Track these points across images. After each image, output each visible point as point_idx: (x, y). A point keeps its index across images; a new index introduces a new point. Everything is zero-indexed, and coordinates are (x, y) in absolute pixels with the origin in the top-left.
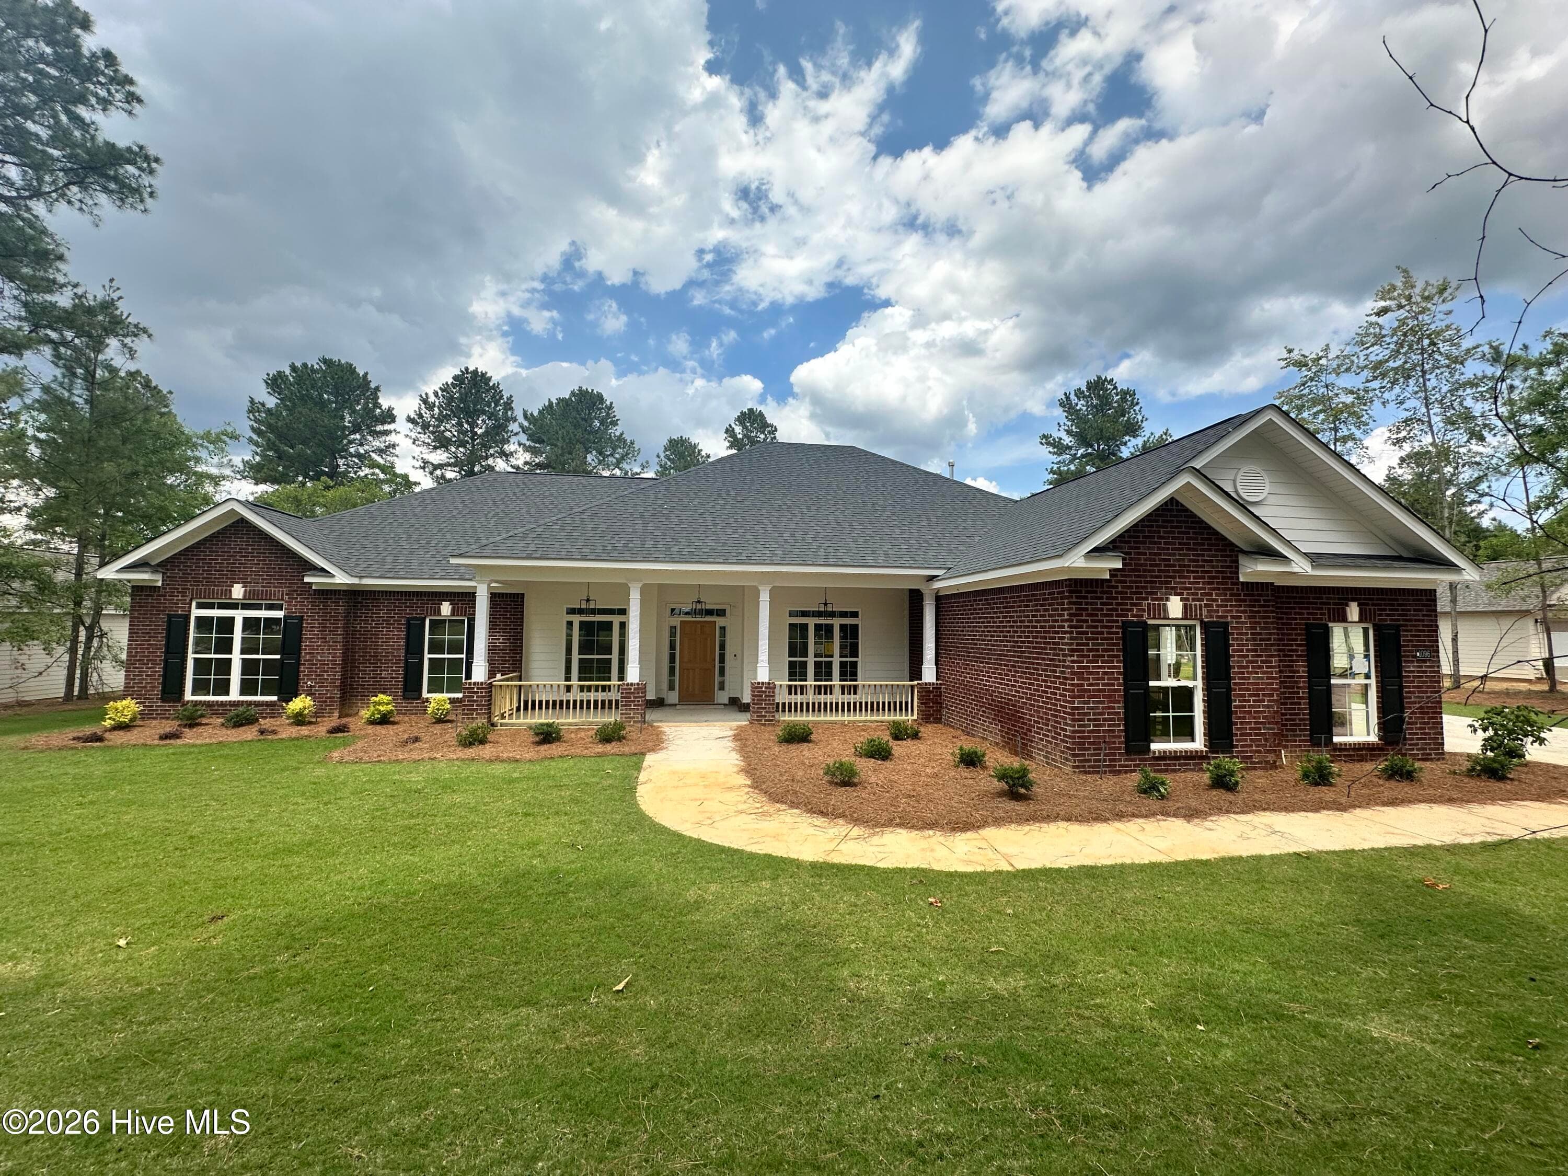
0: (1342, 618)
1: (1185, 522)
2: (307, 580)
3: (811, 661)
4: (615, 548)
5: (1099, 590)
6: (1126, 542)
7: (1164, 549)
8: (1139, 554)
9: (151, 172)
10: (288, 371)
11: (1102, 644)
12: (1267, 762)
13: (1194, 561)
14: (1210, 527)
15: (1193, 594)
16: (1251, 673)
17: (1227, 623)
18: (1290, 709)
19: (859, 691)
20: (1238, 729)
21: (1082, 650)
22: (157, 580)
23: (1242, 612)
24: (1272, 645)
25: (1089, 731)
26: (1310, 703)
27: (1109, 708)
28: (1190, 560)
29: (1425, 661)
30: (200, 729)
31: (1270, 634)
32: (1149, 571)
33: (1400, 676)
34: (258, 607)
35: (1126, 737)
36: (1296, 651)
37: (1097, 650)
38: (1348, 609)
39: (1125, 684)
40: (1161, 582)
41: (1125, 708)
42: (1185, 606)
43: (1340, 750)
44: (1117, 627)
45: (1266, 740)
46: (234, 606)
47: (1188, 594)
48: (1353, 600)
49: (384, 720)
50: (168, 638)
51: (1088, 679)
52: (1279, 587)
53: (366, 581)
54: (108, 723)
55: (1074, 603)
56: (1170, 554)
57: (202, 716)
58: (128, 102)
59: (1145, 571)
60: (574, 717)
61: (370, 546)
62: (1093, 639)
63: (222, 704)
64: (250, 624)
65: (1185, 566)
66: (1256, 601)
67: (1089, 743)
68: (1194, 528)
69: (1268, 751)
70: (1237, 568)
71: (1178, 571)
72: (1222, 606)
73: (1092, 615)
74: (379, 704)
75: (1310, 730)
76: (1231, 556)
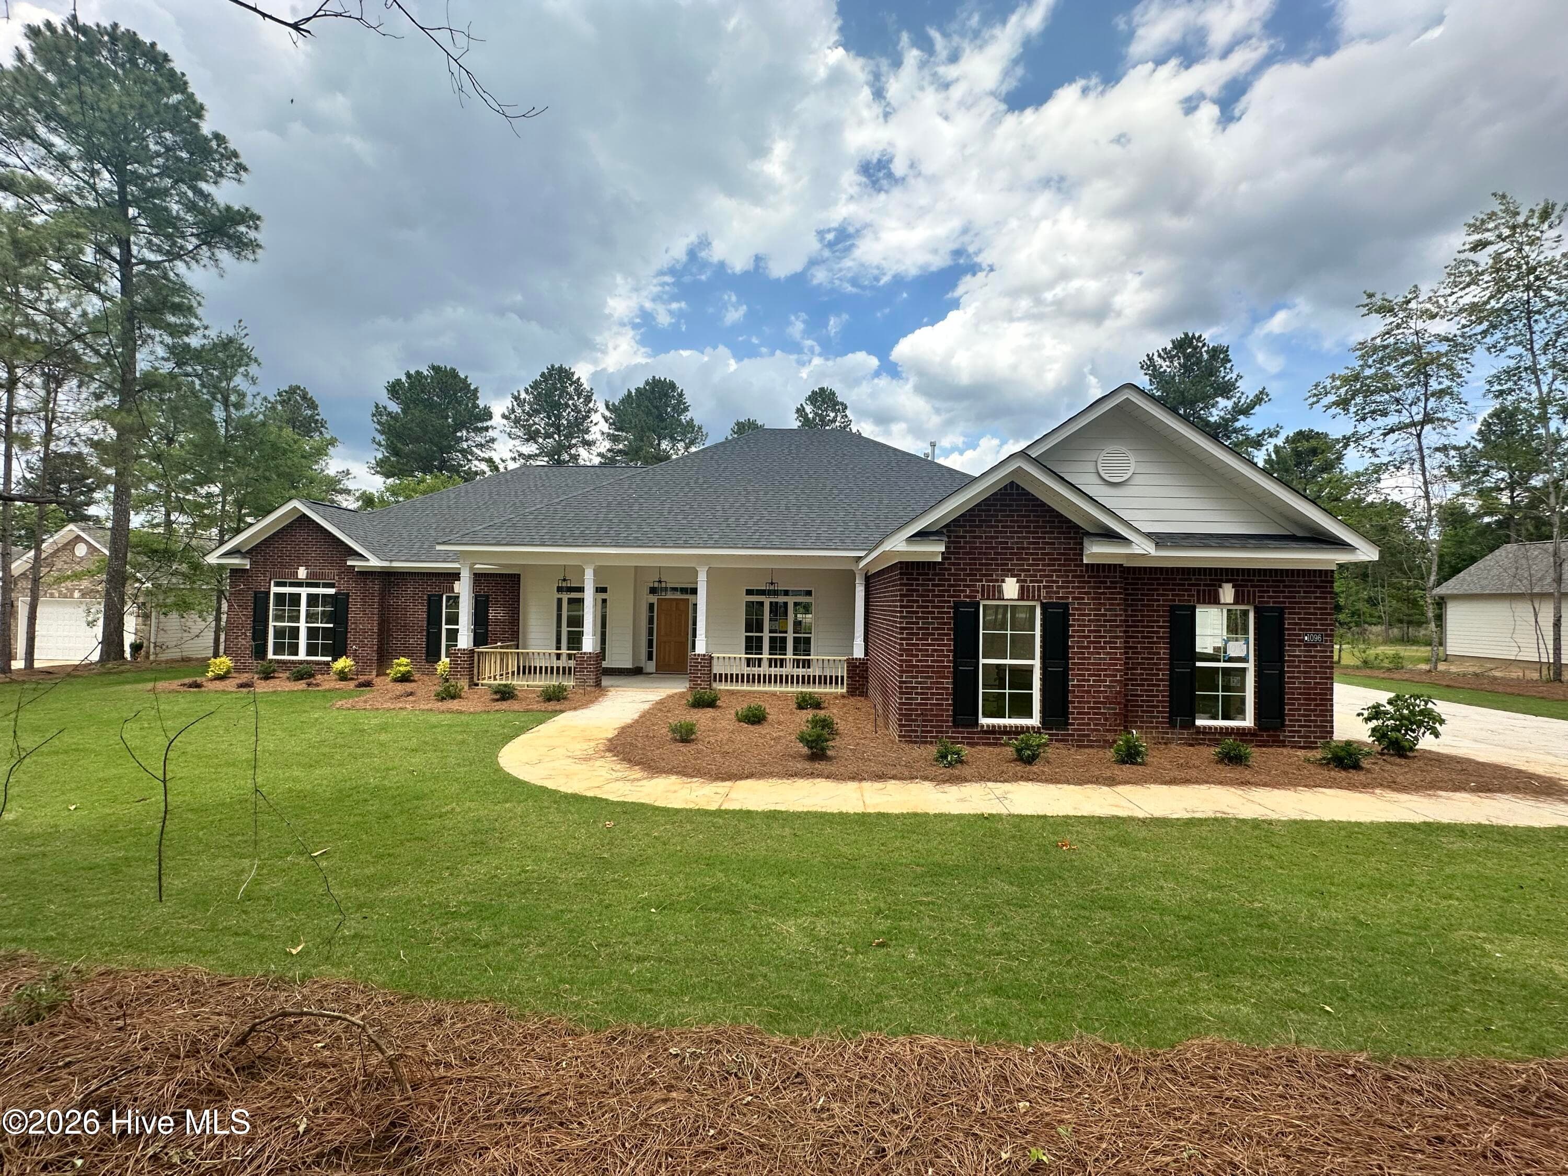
0: (1214, 600)
1: (1025, 506)
2: (349, 563)
3: (766, 636)
4: (572, 535)
5: (931, 572)
6: (961, 526)
7: (1001, 532)
8: (975, 537)
9: (256, 228)
10: (404, 379)
11: (933, 623)
12: (1106, 741)
13: (1034, 543)
14: (1053, 510)
15: (1031, 576)
16: (1092, 653)
17: (1067, 604)
18: (1146, 691)
19: (813, 664)
20: (1074, 708)
21: (912, 629)
22: (246, 564)
23: (1086, 593)
24: (1117, 626)
25: (917, 704)
26: (1170, 686)
27: (938, 683)
28: (1029, 543)
29: (1315, 646)
30: (272, 681)
31: (1116, 615)
32: (985, 554)
33: (1281, 660)
34: (317, 585)
35: (953, 711)
36: (1158, 632)
37: (928, 629)
38: (1221, 590)
39: (955, 662)
40: (997, 565)
41: (954, 683)
42: (1022, 589)
43: (1204, 733)
44: (949, 607)
45: (1106, 719)
46: (300, 585)
47: (1026, 576)
48: (1227, 581)
49: (405, 678)
50: (255, 609)
51: (917, 656)
52: (1129, 568)
53: (395, 564)
54: (210, 674)
55: (905, 585)
56: (1008, 537)
57: (274, 671)
58: (237, 172)
59: (979, 553)
60: (540, 680)
61: (405, 535)
62: (924, 618)
63: (293, 662)
64: (313, 600)
65: (1023, 548)
66: (1101, 582)
67: (916, 715)
68: (1036, 511)
69: (1108, 731)
70: (1082, 549)
71: (1016, 554)
72: (1062, 587)
73: (922, 596)
74: (400, 665)
75: (1170, 712)
76: (1075, 538)
